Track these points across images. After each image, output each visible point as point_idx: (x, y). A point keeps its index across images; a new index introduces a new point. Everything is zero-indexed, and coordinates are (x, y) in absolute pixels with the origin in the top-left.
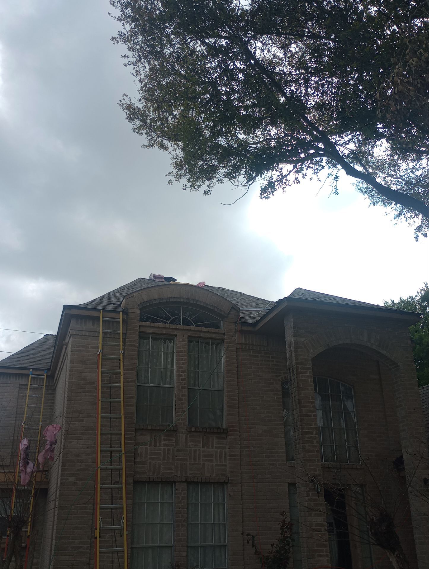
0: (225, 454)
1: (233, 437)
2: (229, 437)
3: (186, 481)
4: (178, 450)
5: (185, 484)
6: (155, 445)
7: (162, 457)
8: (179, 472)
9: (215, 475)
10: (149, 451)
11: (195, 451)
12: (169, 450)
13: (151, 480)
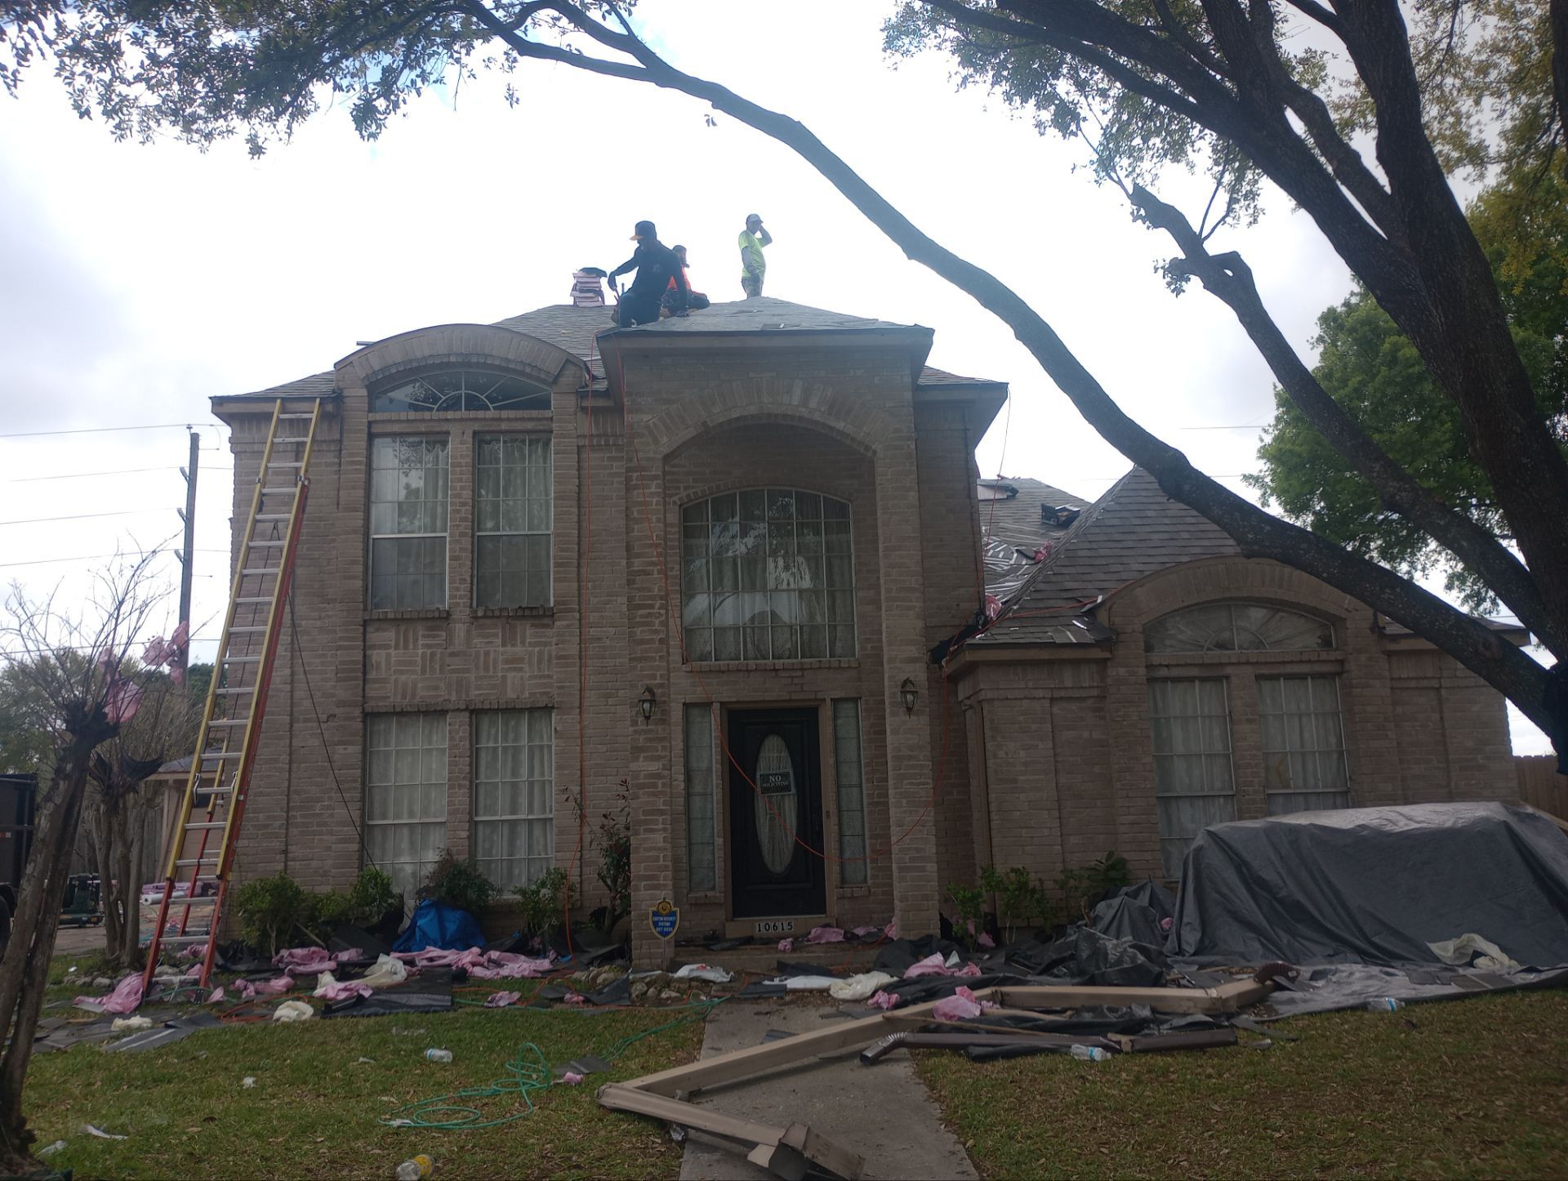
0: (550, 656)
1: (564, 623)
2: (557, 623)
3: (466, 709)
4: (452, 654)
5: (467, 714)
6: (406, 647)
7: (419, 669)
8: (454, 693)
9: (527, 694)
10: (393, 659)
11: (487, 654)
12: (433, 655)
13: (398, 709)
